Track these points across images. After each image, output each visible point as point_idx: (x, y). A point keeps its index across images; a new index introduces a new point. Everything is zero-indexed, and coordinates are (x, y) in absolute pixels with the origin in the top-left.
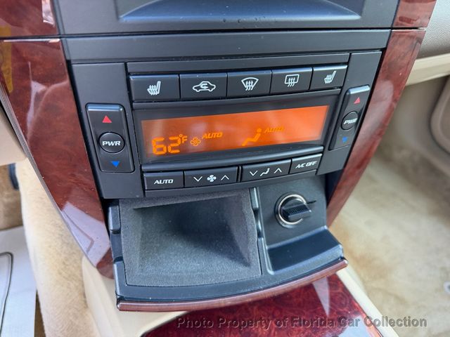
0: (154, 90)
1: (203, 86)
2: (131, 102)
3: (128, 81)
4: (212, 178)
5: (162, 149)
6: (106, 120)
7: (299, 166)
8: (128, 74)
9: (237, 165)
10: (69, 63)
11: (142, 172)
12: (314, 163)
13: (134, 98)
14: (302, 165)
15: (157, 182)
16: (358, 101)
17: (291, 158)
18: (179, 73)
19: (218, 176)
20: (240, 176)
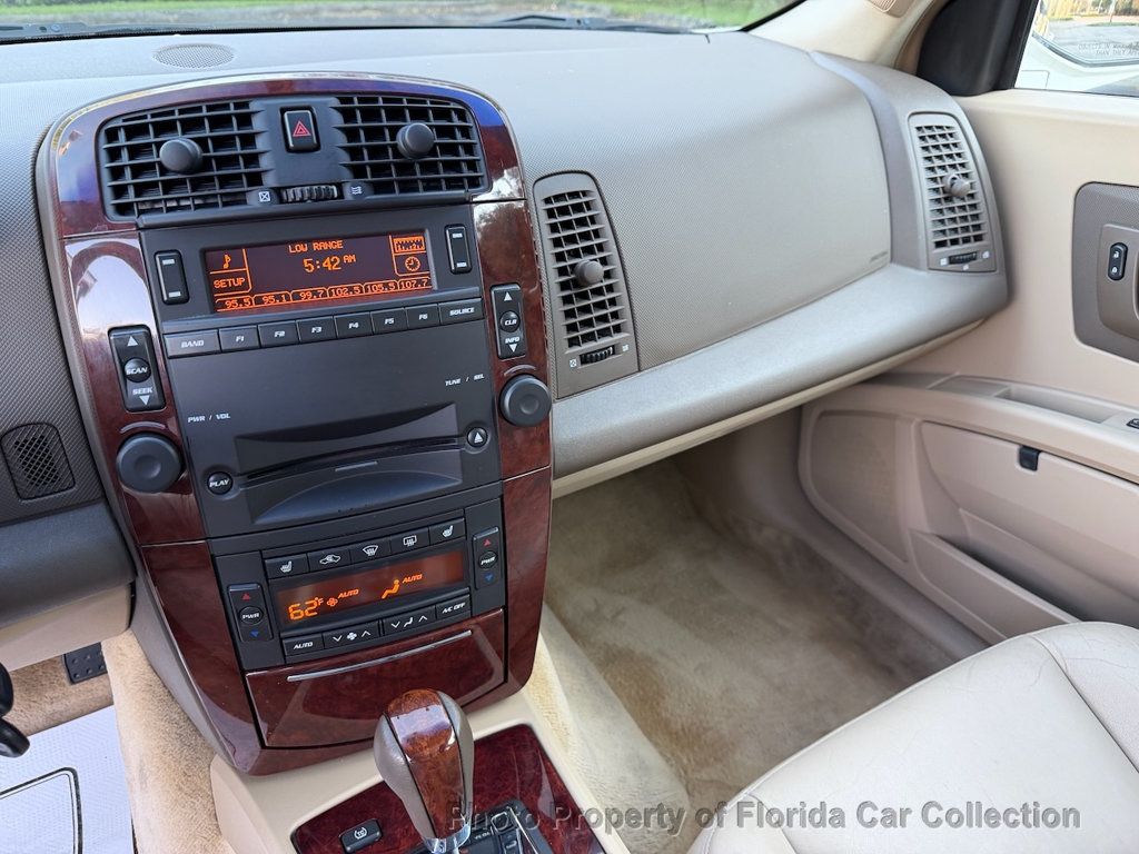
0: (286, 569)
1: (329, 559)
2: (267, 580)
3: (264, 563)
4: (352, 636)
5: (299, 614)
6: (246, 597)
7: (445, 611)
8: (263, 559)
9: (378, 620)
10: (213, 557)
11: (281, 639)
12: (462, 605)
13: (269, 575)
14: (449, 609)
15: (296, 646)
16: (488, 543)
17: (435, 604)
18: (306, 552)
19: (359, 633)
20: (382, 630)
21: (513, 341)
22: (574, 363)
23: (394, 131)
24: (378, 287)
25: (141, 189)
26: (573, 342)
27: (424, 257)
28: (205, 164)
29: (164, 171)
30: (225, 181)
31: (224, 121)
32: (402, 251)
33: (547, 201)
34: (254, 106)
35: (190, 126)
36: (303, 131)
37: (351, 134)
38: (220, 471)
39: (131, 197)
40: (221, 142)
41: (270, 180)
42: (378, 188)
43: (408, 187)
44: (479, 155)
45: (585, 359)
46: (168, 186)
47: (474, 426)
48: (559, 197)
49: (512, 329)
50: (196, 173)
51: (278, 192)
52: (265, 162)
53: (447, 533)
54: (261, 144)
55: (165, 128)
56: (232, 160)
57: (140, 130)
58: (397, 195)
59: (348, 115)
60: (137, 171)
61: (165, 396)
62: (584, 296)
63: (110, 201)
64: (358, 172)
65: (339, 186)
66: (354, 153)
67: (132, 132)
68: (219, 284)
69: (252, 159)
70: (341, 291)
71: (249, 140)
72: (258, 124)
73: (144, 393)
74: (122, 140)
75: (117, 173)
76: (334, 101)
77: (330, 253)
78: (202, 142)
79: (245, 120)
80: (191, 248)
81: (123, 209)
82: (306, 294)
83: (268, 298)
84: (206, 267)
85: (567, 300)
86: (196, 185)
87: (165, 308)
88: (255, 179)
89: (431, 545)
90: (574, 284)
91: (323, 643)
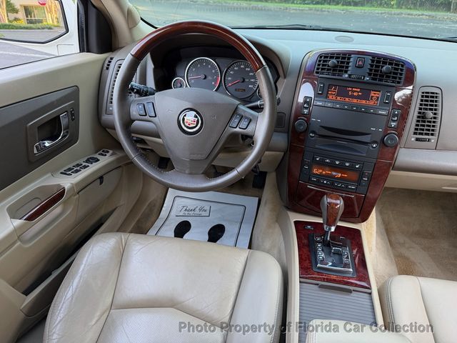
0: (318, 159)
1: (327, 161)
2: (313, 160)
4: (325, 182)
5: (316, 172)
6: (307, 162)
8: (314, 155)
9: (333, 181)
10: (304, 151)
11: (310, 176)
12: (354, 188)
14: (350, 187)
15: (312, 179)
16: (367, 174)
17: (347, 184)
18: (323, 157)
19: (327, 182)
20: (333, 184)
21: (393, 124)
22: (413, 139)
23: (382, 67)
24: (364, 102)
25: (322, 69)
26: (415, 133)
27: (378, 98)
28: (337, 66)
29: (328, 66)
30: (340, 71)
31: (344, 58)
32: (373, 95)
33: (423, 93)
34: (352, 56)
35: (337, 58)
36: (360, 63)
37: (372, 66)
38: (313, 132)
39: (320, 70)
40: (342, 62)
41: (349, 72)
42: (373, 79)
43: (380, 80)
44: (403, 77)
45: (417, 140)
46: (328, 70)
47: (375, 142)
48: (427, 93)
49: (394, 121)
50: (335, 68)
51: (350, 75)
52: (350, 68)
53: (357, 166)
54: (350, 64)
55: (332, 57)
56: (343, 67)
57: (327, 57)
58: (377, 82)
59: (373, 61)
60: (323, 65)
61: (310, 113)
62: (424, 122)
63: (315, 70)
64: (370, 74)
65: (364, 77)
66: (371, 70)
67: (325, 57)
68: (330, 92)
69: (347, 67)
70: (355, 101)
71: (348, 63)
72: (351, 60)
73: (306, 111)
74: (323, 58)
75: (319, 65)
76: (371, 58)
77: (356, 91)
78: (338, 62)
79: (349, 59)
80: (327, 84)
81: (317, 73)
82: (347, 99)
83: (339, 98)
84: (329, 88)
85: (418, 121)
86: (334, 70)
87: (317, 95)
88: (346, 72)
89: (352, 168)
90: (422, 117)
91: (318, 181)
